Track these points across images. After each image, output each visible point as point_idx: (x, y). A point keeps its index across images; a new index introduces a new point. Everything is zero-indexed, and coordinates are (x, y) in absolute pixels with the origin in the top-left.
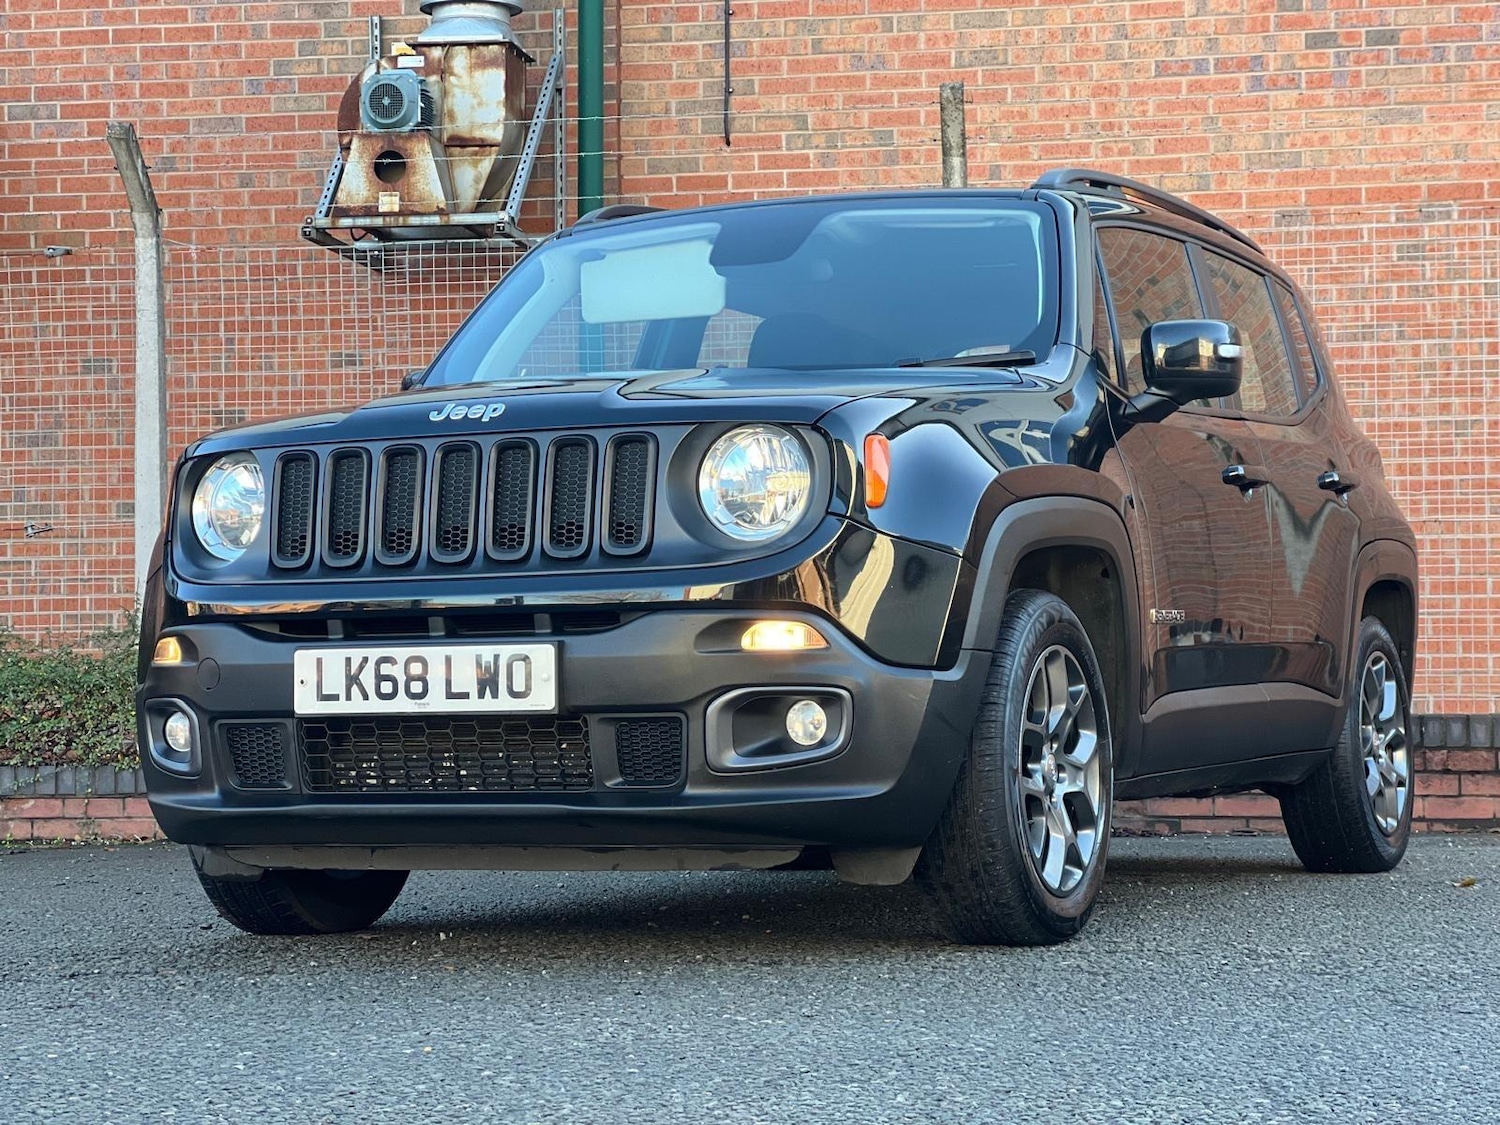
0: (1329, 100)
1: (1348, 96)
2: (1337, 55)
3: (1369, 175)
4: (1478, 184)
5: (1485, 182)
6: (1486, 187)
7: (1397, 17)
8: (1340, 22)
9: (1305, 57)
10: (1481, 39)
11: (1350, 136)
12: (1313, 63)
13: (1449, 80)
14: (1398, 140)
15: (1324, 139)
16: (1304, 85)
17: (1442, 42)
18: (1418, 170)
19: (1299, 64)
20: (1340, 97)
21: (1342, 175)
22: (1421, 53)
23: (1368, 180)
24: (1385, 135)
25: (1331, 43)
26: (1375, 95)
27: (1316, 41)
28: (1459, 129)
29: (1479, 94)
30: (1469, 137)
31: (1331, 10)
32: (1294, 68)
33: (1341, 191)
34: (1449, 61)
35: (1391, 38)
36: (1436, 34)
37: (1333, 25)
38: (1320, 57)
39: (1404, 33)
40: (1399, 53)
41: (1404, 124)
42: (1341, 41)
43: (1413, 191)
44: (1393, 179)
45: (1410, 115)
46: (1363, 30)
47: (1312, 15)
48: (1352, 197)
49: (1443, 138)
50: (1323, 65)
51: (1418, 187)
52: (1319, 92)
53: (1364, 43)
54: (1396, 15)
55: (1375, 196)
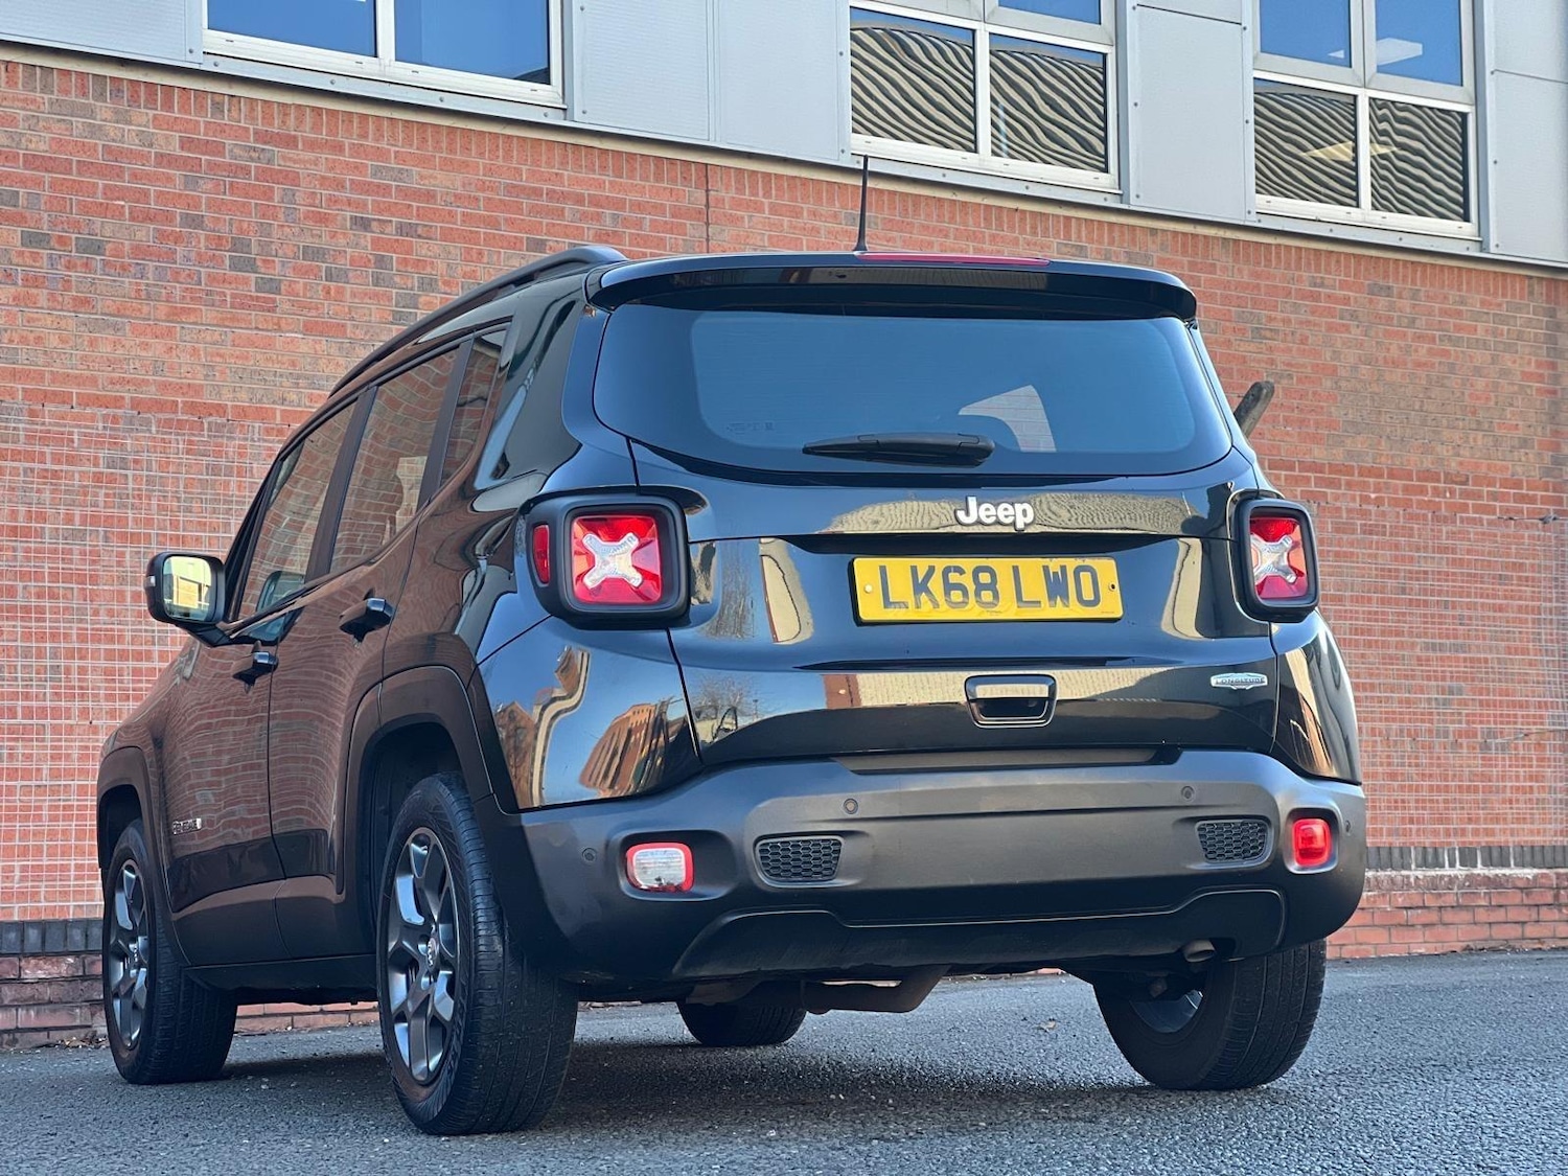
0: (43, 301)
1: (60, 299)
2: (50, 257)
3: (79, 381)
4: (173, 401)
5: (180, 400)
6: (180, 405)
7: (106, 228)
8: (53, 224)
9: (21, 254)
10: (175, 263)
11: (62, 340)
12: (29, 261)
13: (149, 298)
14: (105, 349)
15: (39, 340)
16: (20, 282)
17: (143, 259)
18: (123, 381)
19: (15, 261)
20: (52, 297)
21: (55, 377)
22: (124, 268)
23: (79, 385)
24: (92, 343)
25: (44, 244)
26: (85, 302)
27: (33, 240)
28: (158, 347)
29: (175, 314)
30: (167, 356)
31: (46, 211)
32: (11, 264)
33: (54, 393)
34: (148, 279)
35: (98, 249)
36: (139, 251)
37: (45, 227)
38: (35, 257)
39: (110, 245)
40: (105, 263)
41: (109, 335)
42: (53, 243)
43: (117, 402)
44: (100, 387)
45: (116, 328)
46: (74, 236)
47: (27, 214)
48: (64, 399)
49: (144, 354)
50: (37, 264)
51: (123, 398)
52: (34, 291)
53: (74, 250)
54: (102, 227)
55: (86, 400)
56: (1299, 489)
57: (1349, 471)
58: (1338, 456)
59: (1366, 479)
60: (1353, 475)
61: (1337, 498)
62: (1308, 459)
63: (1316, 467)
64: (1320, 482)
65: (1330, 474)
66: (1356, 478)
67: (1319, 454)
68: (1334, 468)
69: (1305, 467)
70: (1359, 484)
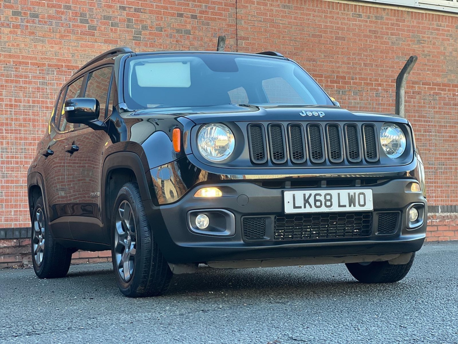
0: (19, 33)
1: (25, 32)
2: (21, 19)
3: (31, 58)
4: (62, 65)
5: (64, 64)
7: (39, 10)
8: (22, 9)
9: (12, 18)
10: (62, 21)
11: (25, 45)
12: (14, 20)
13: (53, 32)
14: (39, 48)
15: (18, 45)
16: (12, 27)
17: (52, 20)
18: (45, 58)
19: (10, 20)
20: (22, 32)
21: (23, 57)
22: (45, 22)
23: (31, 59)
24: (35, 46)
25: (19, 15)
26: (33, 33)
27: (16, 13)
28: (56, 47)
29: (62, 37)
30: (59, 50)
31: (20, 4)
32: (9, 21)
33: (23, 62)
34: (53, 26)
35: (37, 16)
36: (50, 17)
37: (20, 9)
38: (16, 19)
39: (41, 15)
40: (39, 21)
41: (40, 44)
42: (22, 15)
43: (44, 65)
44: (38, 60)
45: (43, 41)
46: (29, 12)
47: (14, 5)
48: (27, 63)
49: (52, 50)
50: (17, 21)
51: (45, 64)
52: (16, 30)
53: (29, 17)
54: (38, 9)
56: (432, 92)
57: (449, 85)
58: (446, 81)
59: (455, 88)
60: (450, 87)
61: (445, 94)
62: (435, 82)
63: (438, 85)
64: (439, 89)
65: (442, 86)
66: (451, 88)
67: (439, 80)
68: (444, 85)
69: (434, 84)
70: (452, 90)
